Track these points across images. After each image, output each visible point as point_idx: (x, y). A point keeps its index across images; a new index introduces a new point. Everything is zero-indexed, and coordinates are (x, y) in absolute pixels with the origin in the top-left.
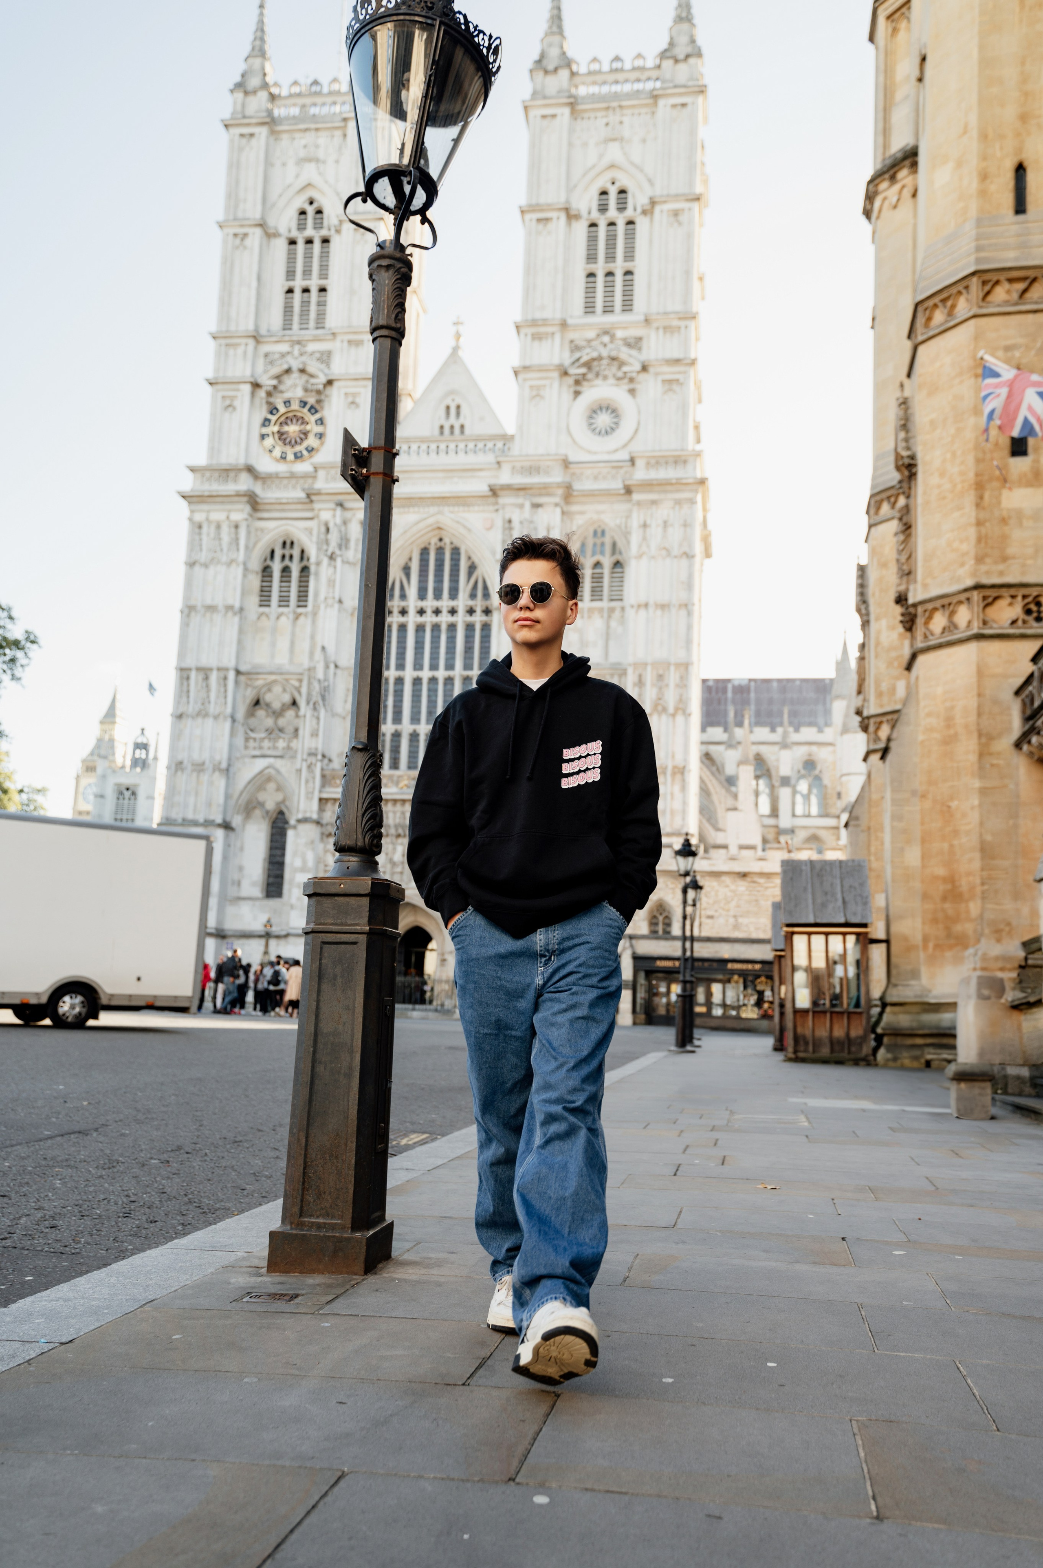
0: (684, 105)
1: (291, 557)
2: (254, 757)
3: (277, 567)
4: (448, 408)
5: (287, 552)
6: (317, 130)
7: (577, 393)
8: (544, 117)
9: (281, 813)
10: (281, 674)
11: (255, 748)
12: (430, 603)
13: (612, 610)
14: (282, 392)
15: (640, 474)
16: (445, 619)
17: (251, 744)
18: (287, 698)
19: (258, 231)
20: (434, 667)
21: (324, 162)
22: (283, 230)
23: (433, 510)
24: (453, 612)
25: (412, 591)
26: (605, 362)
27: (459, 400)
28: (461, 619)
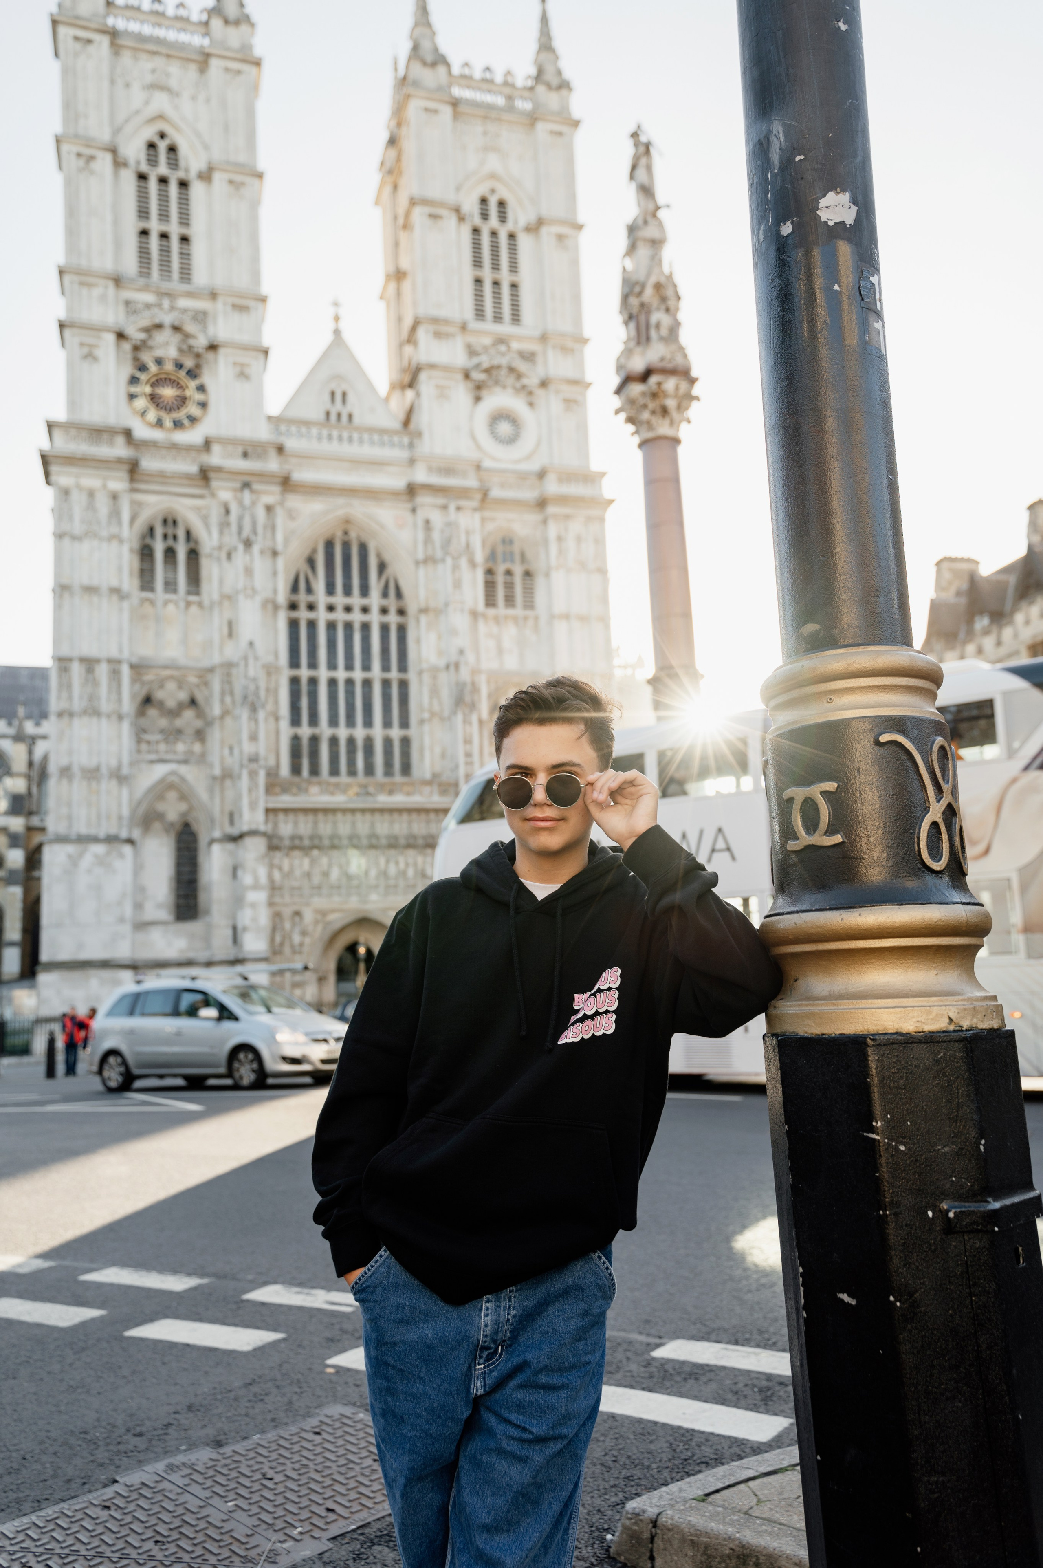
0: (560, 134)
1: (175, 537)
2: (152, 762)
3: (159, 548)
4: (333, 394)
5: (170, 531)
6: (168, 56)
7: (478, 399)
8: (427, 110)
9: (187, 825)
10: (177, 668)
11: (149, 752)
12: (339, 600)
13: (526, 618)
14: (151, 348)
15: (552, 487)
16: (357, 617)
17: (144, 747)
18: (183, 696)
19: (108, 157)
20: (349, 667)
21: (178, 95)
22: (132, 162)
23: (341, 501)
24: (365, 610)
25: (320, 586)
26: (504, 372)
27: (344, 387)
28: (375, 618)
